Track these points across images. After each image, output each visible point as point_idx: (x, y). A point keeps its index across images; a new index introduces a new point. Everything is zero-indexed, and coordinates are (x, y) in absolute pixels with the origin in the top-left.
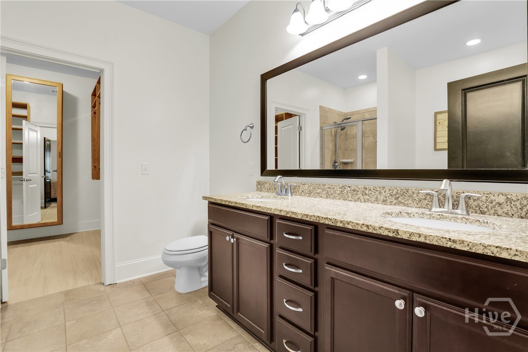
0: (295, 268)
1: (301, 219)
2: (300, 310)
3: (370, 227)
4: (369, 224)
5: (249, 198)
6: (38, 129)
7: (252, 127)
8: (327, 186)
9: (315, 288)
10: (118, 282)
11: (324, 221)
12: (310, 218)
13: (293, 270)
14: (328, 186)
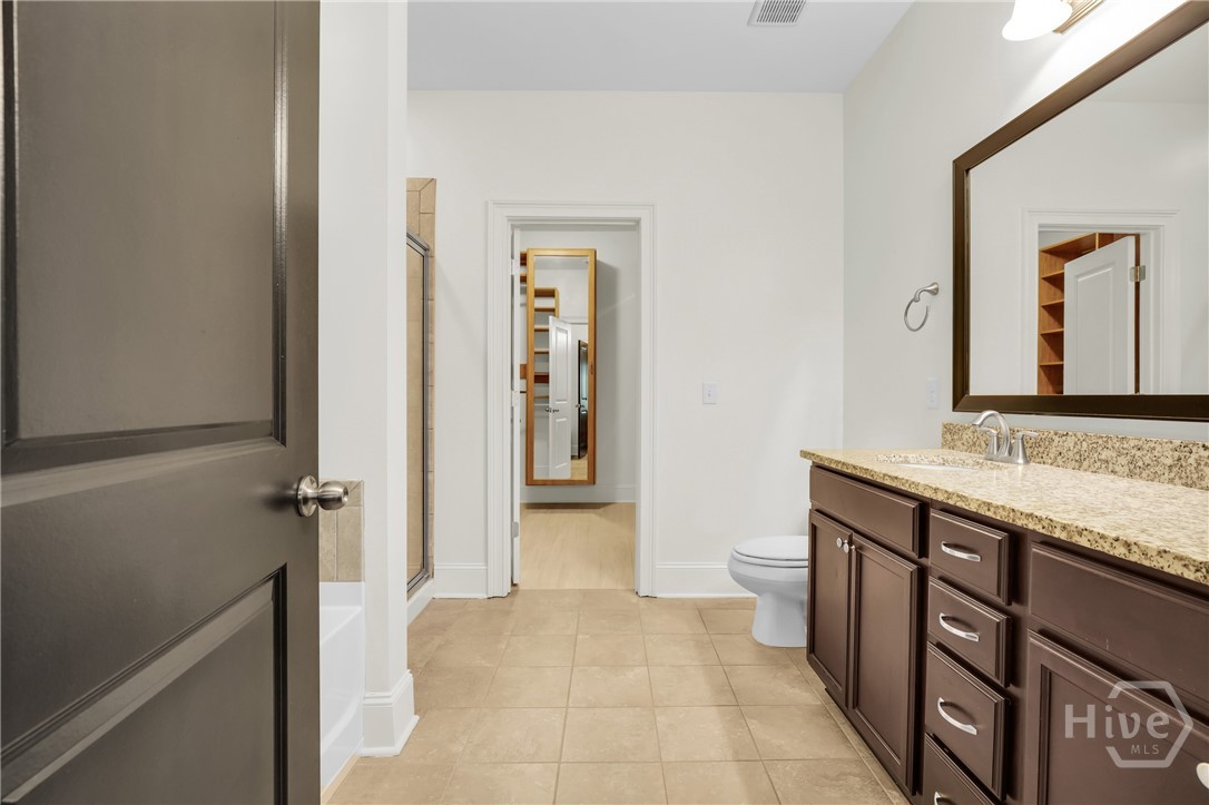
0: (963, 627)
1: (976, 513)
2: (971, 730)
3: (1134, 548)
4: (1132, 540)
5: (909, 463)
6: (568, 328)
7: (935, 292)
8: (1132, 443)
9: (1007, 685)
10: (658, 596)
11: (1025, 522)
12: (995, 513)
13: (962, 634)
14: (1136, 442)
